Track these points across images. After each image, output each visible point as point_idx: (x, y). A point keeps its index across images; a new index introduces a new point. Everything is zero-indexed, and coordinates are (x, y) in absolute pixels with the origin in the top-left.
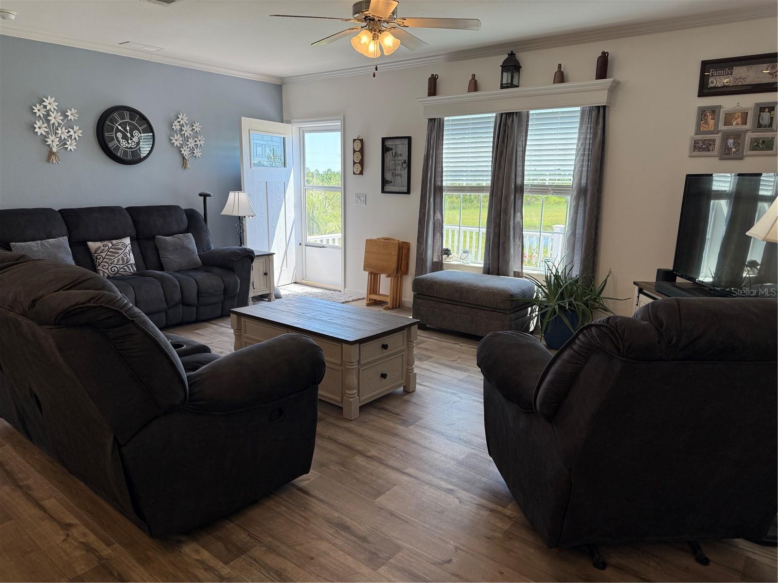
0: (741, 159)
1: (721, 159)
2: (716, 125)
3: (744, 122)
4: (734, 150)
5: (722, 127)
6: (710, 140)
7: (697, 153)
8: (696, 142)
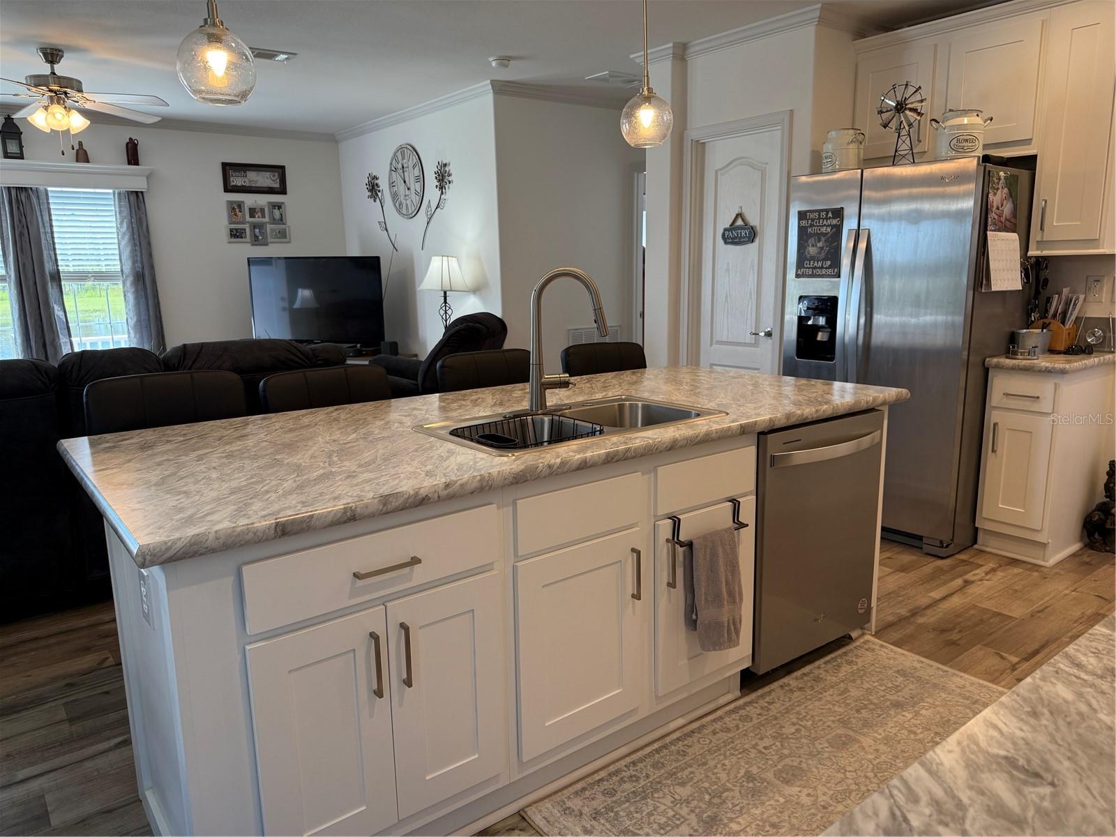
0: (267, 245)
1: (253, 245)
2: (244, 216)
3: (263, 216)
4: (260, 238)
5: (248, 218)
6: (242, 229)
7: (233, 240)
8: (231, 230)
